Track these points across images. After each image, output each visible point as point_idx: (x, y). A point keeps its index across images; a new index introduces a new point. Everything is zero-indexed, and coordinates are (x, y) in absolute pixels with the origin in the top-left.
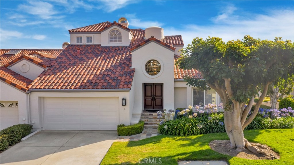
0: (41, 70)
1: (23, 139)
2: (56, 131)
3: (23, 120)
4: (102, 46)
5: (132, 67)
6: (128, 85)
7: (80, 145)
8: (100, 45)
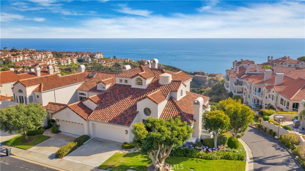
0: (96, 106)
1: (84, 143)
2: (100, 139)
3: (86, 133)
4: (132, 87)
5: (137, 110)
6: (129, 124)
7: (103, 152)
8: (131, 86)
